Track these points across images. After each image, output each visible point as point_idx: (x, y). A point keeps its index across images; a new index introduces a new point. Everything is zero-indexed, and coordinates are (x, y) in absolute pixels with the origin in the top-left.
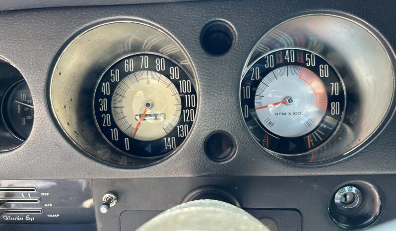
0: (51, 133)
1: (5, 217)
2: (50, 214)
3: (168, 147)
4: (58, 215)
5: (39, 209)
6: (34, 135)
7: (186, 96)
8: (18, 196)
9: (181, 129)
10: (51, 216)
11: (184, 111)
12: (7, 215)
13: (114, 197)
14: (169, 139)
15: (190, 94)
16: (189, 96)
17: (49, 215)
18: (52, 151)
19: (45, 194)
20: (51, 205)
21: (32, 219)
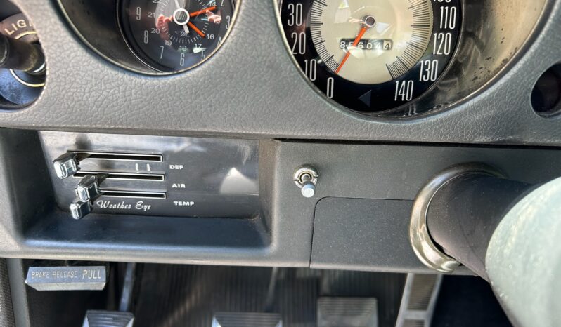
0: (266, 43)
1: (100, 203)
2: (178, 201)
3: (399, 97)
4: (192, 203)
5: (162, 191)
6: (233, 45)
7: (442, 8)
8: (130, 168)
9: (425, 67)
10: (180, 203)
11: (435, 34)
12: (105, 200)
13: (313, 173)
14: (404, 82)
15: (450, 5)
16: (447, 8)
17: (176, 203)
18: (260, 78)
19: (177, 167)
20: (183, 186)
21: (147, 208)
